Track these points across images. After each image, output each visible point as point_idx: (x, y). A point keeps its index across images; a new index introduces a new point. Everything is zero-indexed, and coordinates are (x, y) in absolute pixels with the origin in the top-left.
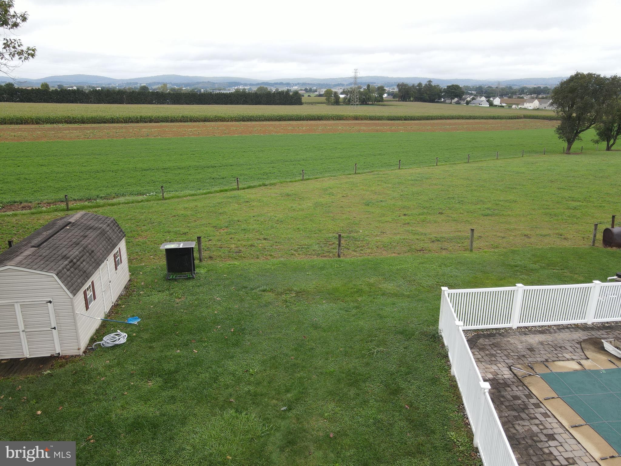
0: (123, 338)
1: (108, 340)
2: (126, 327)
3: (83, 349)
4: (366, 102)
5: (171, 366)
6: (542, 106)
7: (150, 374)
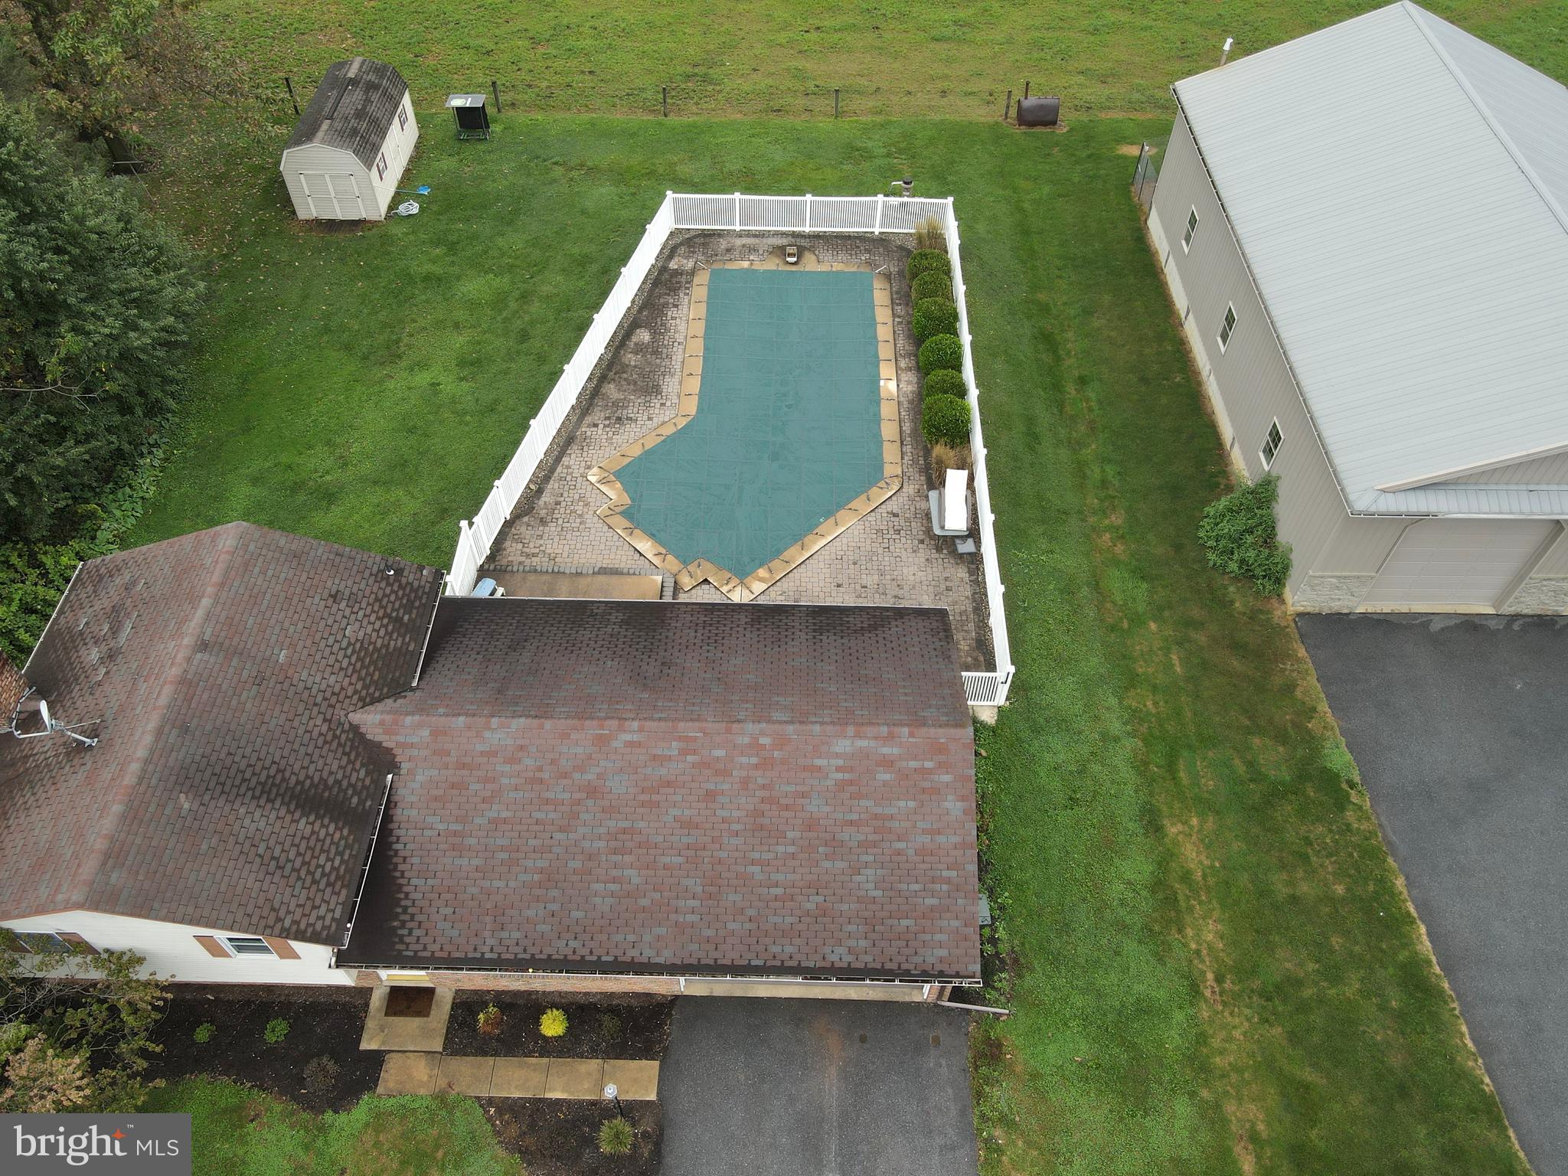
0: (415, 209)
1: (402, 209)
2: (418, 197)
3: (383, 216)
5: (454, 238)
7: (437, 243)
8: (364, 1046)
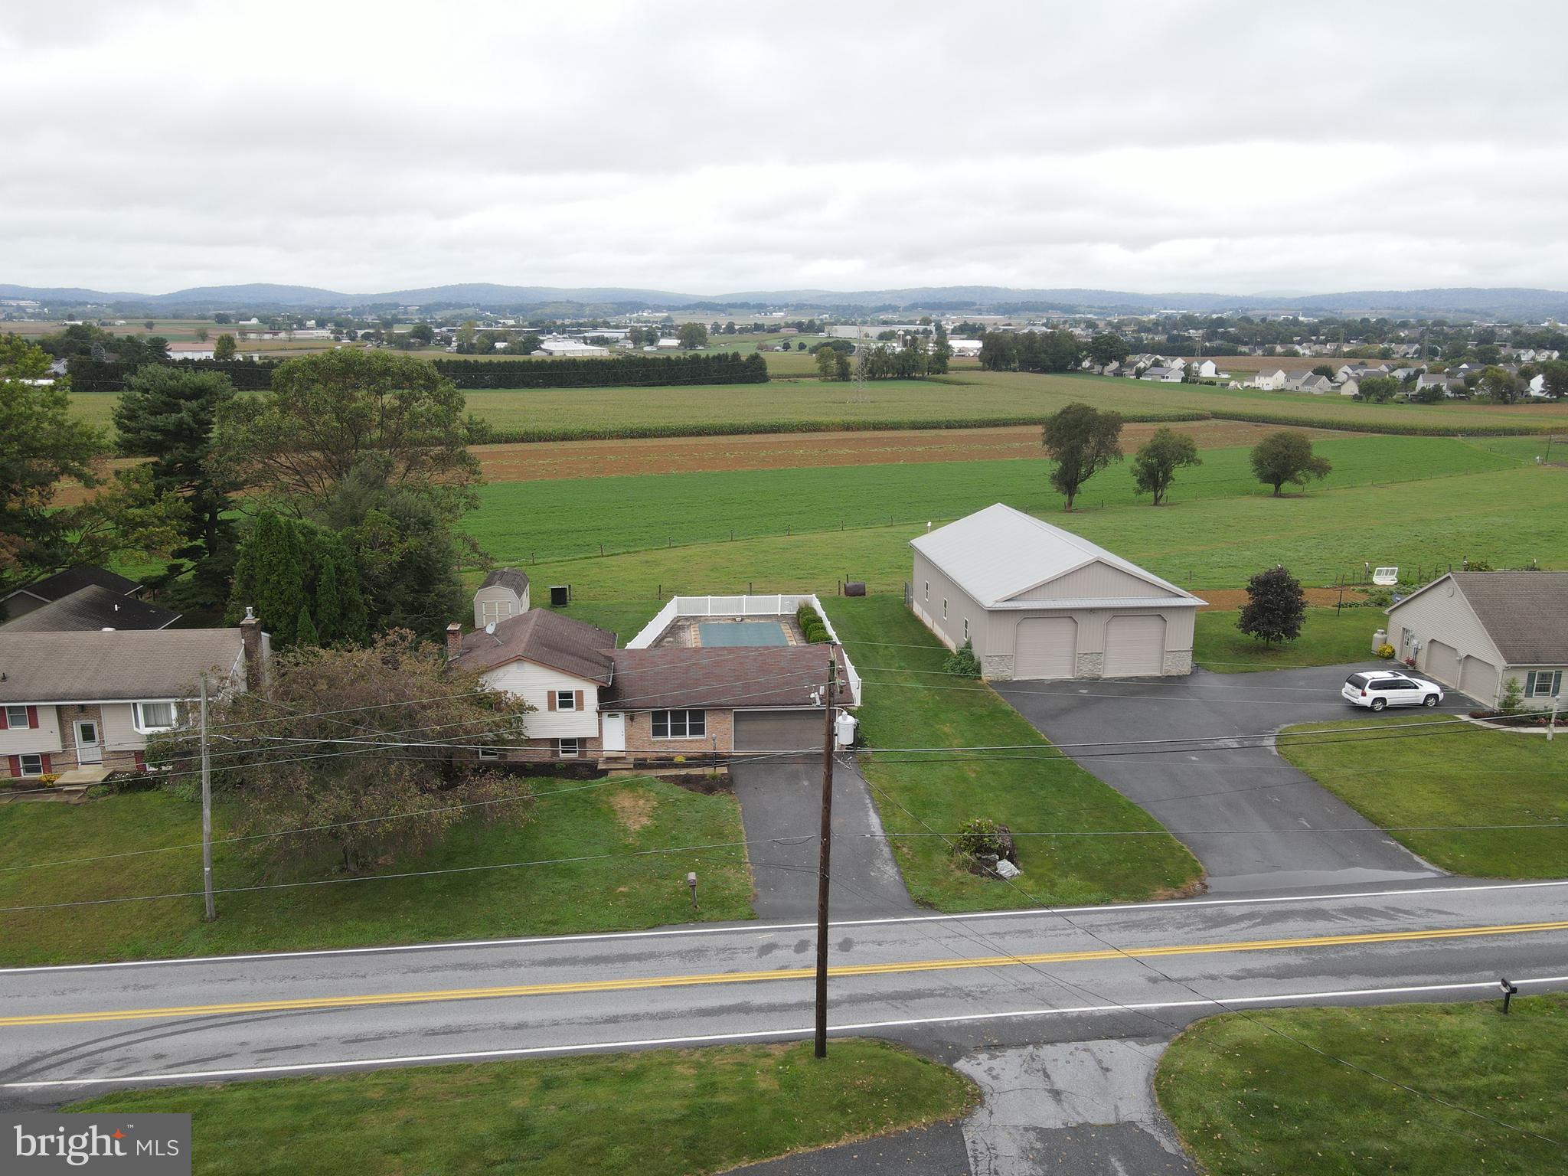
4: (909, 375)
6: (1290, 386)
8: (599, 768)
